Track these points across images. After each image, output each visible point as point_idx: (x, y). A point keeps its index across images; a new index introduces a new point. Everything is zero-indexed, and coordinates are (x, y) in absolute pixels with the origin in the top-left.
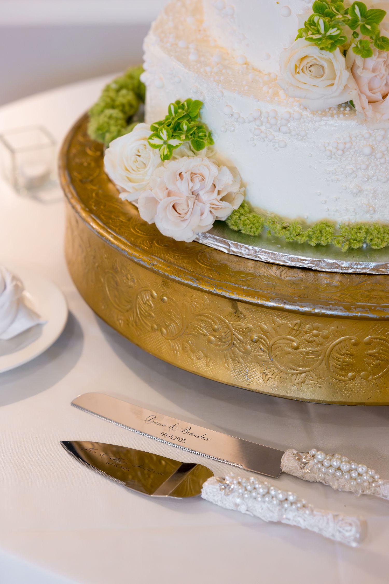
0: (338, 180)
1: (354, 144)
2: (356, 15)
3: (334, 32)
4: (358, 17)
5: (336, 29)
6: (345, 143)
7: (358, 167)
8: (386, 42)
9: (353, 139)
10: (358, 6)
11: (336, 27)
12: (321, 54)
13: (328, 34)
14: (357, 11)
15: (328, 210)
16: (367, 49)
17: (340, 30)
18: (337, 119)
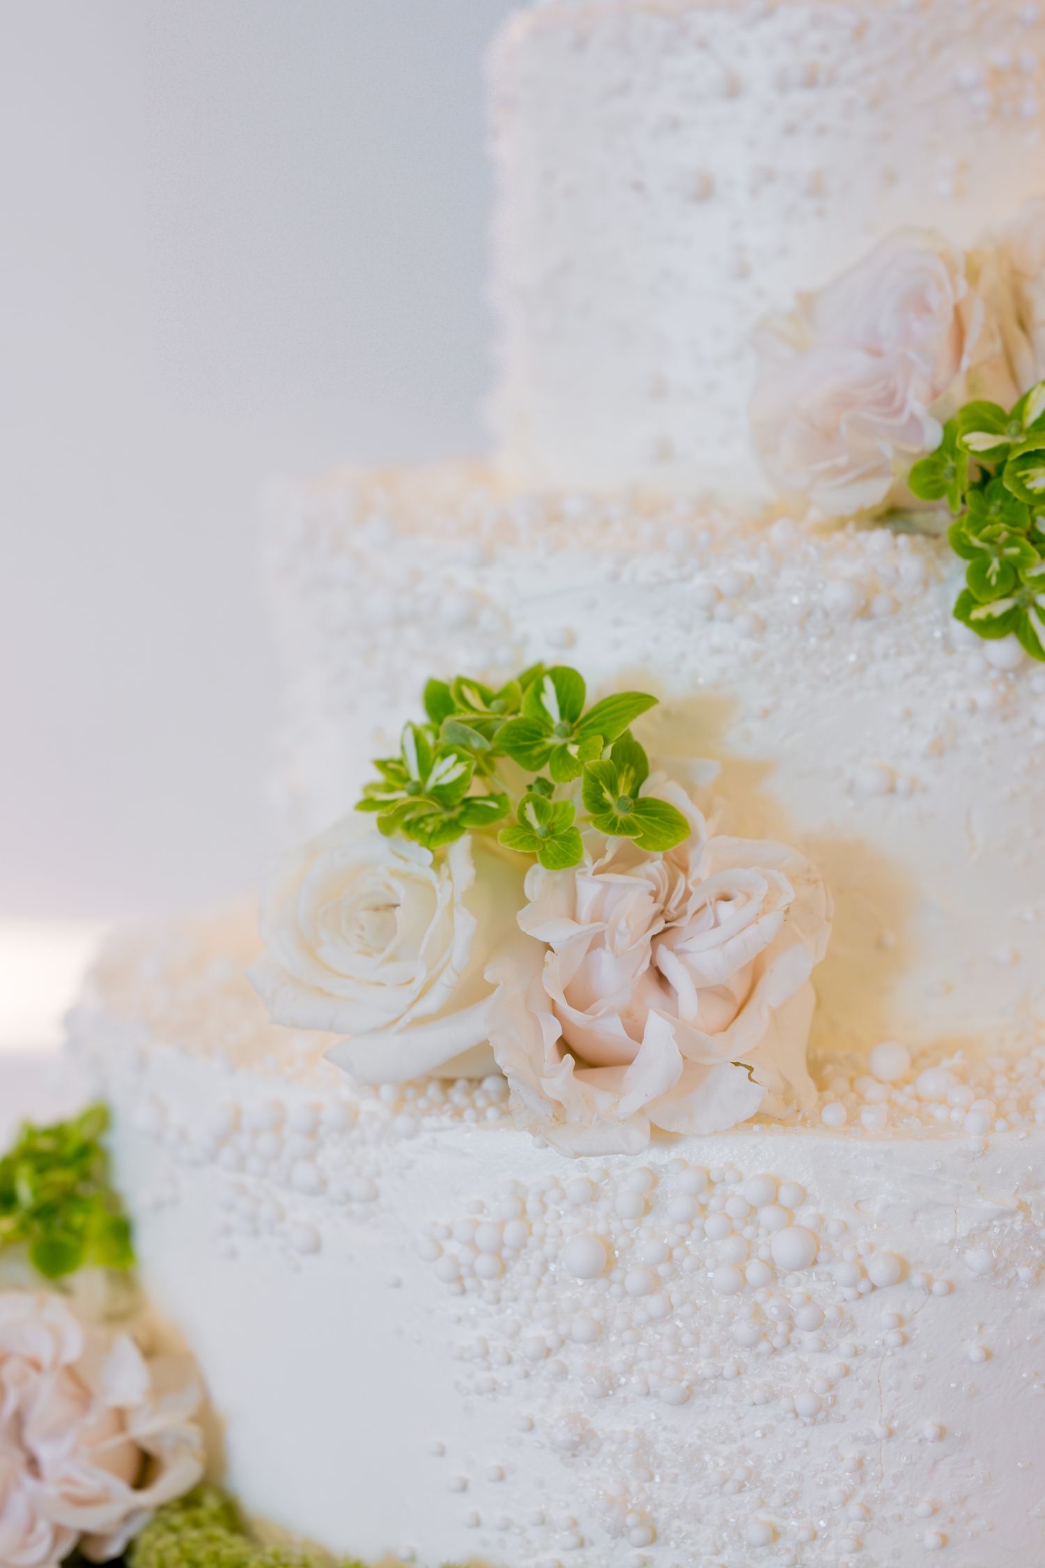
0: (494, 1388)
1: (536, 1228)
2: (545, 713)
3: (448, 771)
4: (551, 721)
5: (453, 758)
6: (501, 1225)
7: (563, 1328)
8: (656, 819)
9: (532, 1205)
10: (554, 681)
11: (455, 752)
12: (400, 857)
13: (431, 783)
14: (550, 700)
15: (477, 1523)
16: (561, 833)
17: (466, 763)
18: (473, 1125)
